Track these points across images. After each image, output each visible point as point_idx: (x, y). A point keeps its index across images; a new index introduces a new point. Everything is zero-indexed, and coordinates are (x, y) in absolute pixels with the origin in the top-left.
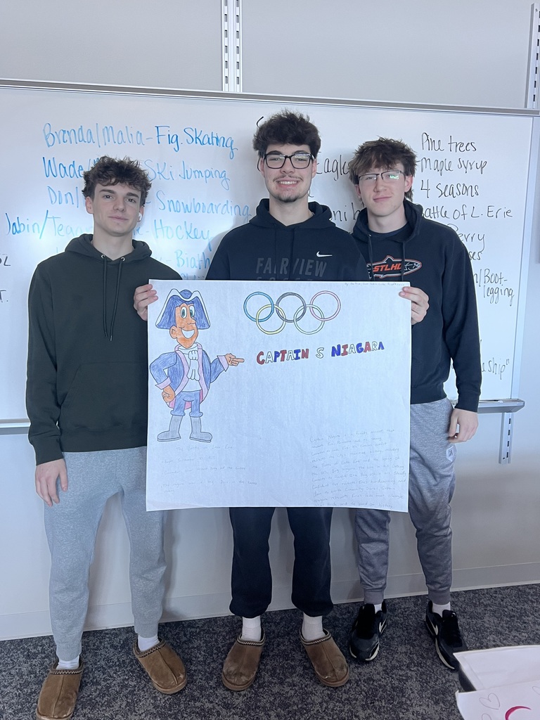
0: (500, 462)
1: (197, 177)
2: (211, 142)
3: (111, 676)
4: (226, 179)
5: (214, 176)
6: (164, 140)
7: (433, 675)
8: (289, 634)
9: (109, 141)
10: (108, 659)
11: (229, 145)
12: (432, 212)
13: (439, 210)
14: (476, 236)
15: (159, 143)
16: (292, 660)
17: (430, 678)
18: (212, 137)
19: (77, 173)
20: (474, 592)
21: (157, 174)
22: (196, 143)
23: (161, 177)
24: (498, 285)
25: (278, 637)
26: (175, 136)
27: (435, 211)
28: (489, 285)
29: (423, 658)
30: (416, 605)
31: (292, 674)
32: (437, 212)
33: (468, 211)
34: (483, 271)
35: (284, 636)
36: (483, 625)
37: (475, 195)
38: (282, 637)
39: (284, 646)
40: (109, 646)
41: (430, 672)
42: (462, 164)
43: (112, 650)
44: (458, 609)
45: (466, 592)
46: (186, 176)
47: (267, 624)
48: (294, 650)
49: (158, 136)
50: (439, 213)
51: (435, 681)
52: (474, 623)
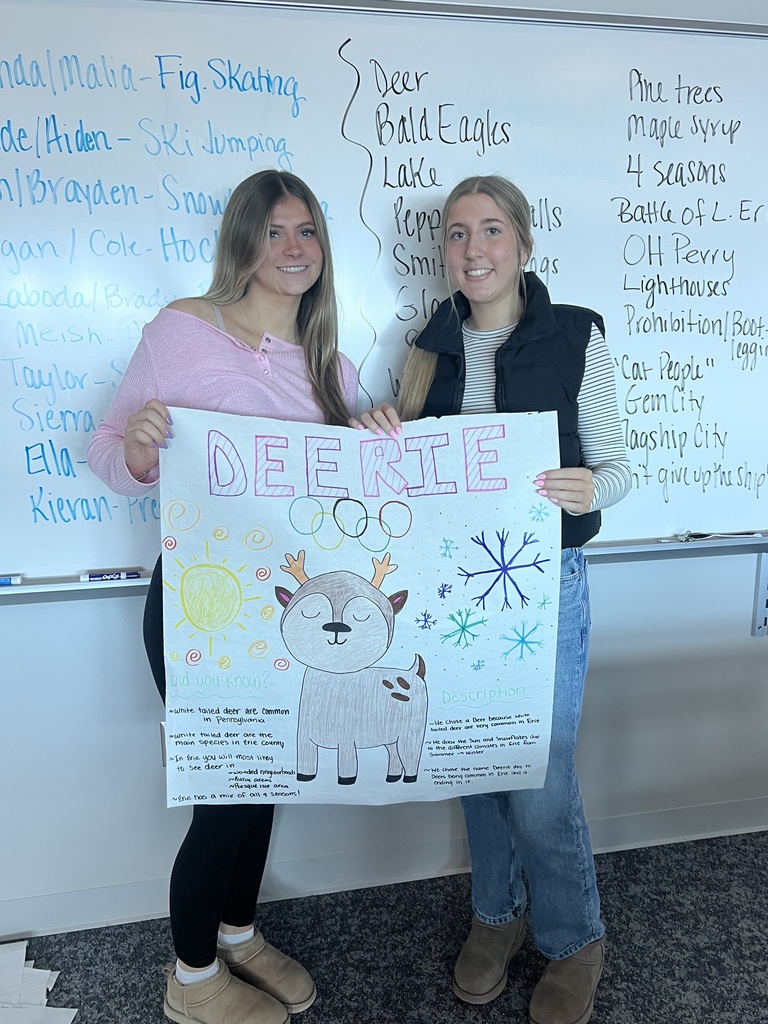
0: (753, 634)
1: (235, 149)
2: (257, 86)
3: (110, 1016)
4: (286, 154)
5: (265, 148)
6: (173, 81)
7: (654, 997)
8: (412, 925)
9: (72, 83)
10: (107, 983)
11: (290, 90)
12: (646, 212)
13: (658, 208)
14: (719, 256)
15: (163, 86)
16: (418, 976)
17: (650, 1002)
18: (260, 77)
19: (17, 143)
20: (708, 841)
21: (163, 145)
22: (231, 87)
23: (170, 150)
24: (755, 338)
25: (393, 932)
26: (192, 75)
27: (652, 211)
28: (741, 339)
29: (635, 964)
30: (617, 868)
31: (416, 1001)
32: (655, 212)
33: (707, 209)
34: (731, 315)
35: (404, 929)
36: (728, 902)
37: (720, 182)
38: (399, 932)
39: (403, 948)
40: (110, 957)
41: (649, 990)
42: (697, 126)
43: (116, 965)
44: (686, 873)
45: (696, 842)
46: (214, 148)
47: (375, 909)
48: (420, 957)
49: (162, 74)
50: (658, 214)
51: (658, 1009)
52: (715, 898)
